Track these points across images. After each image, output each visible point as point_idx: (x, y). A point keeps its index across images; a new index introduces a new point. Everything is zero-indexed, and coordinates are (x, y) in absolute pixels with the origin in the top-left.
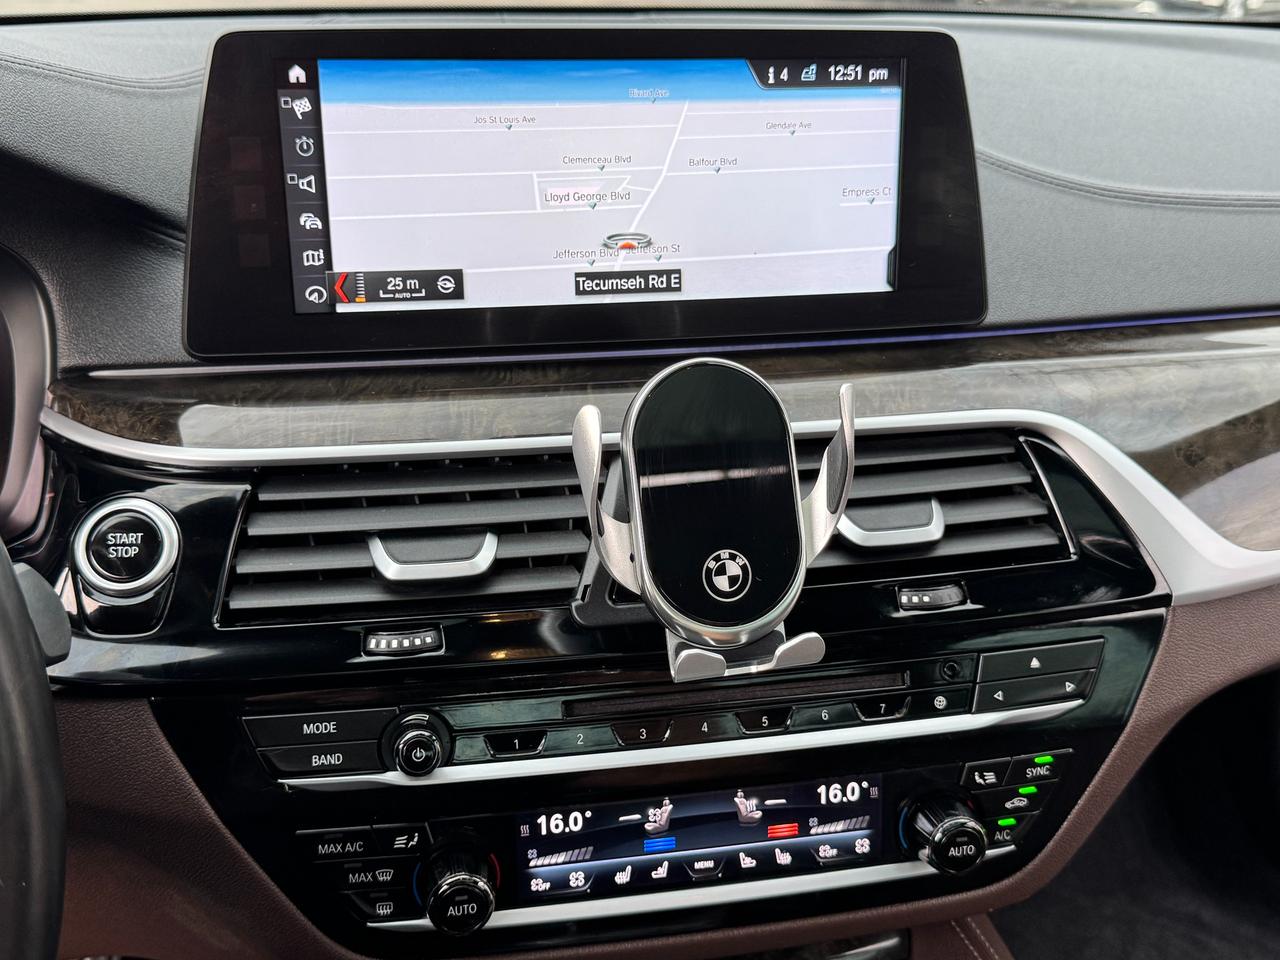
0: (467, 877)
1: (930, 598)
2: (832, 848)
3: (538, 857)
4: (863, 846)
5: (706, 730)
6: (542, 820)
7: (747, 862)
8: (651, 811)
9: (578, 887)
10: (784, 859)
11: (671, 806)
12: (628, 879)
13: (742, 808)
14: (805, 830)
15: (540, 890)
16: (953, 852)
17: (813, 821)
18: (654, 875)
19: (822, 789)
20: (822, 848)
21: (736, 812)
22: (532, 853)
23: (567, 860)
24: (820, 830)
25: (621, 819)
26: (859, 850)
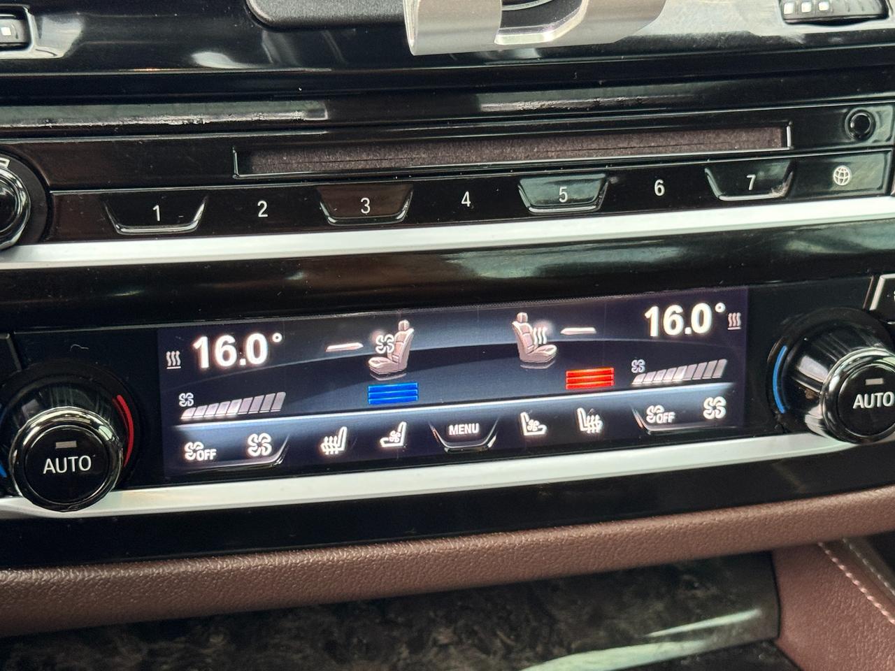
0: (80, 414)
1: (830, 5)
2: (667, 410)
3: (196, 405)
4: (715, 409)
5: (468, 203)
6: (201, 343)
7: (533, 429)
8: (379, 337)
9: (261, 457)
10: (591, 425)
11: (411, 330)
12: (342, 449)
13: (525, 338)
14: (625, 380)
15: (200, 459)
16: (860, 402)
17: (638, 365)
18: (383, 443)
19: (652, 313)
20: (650, 410)
21: (516, 345)
22: (186, 399)
23: (244, 411)
24: (650, 379)
25: (331, 348)
26: (709, 415)
